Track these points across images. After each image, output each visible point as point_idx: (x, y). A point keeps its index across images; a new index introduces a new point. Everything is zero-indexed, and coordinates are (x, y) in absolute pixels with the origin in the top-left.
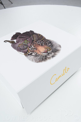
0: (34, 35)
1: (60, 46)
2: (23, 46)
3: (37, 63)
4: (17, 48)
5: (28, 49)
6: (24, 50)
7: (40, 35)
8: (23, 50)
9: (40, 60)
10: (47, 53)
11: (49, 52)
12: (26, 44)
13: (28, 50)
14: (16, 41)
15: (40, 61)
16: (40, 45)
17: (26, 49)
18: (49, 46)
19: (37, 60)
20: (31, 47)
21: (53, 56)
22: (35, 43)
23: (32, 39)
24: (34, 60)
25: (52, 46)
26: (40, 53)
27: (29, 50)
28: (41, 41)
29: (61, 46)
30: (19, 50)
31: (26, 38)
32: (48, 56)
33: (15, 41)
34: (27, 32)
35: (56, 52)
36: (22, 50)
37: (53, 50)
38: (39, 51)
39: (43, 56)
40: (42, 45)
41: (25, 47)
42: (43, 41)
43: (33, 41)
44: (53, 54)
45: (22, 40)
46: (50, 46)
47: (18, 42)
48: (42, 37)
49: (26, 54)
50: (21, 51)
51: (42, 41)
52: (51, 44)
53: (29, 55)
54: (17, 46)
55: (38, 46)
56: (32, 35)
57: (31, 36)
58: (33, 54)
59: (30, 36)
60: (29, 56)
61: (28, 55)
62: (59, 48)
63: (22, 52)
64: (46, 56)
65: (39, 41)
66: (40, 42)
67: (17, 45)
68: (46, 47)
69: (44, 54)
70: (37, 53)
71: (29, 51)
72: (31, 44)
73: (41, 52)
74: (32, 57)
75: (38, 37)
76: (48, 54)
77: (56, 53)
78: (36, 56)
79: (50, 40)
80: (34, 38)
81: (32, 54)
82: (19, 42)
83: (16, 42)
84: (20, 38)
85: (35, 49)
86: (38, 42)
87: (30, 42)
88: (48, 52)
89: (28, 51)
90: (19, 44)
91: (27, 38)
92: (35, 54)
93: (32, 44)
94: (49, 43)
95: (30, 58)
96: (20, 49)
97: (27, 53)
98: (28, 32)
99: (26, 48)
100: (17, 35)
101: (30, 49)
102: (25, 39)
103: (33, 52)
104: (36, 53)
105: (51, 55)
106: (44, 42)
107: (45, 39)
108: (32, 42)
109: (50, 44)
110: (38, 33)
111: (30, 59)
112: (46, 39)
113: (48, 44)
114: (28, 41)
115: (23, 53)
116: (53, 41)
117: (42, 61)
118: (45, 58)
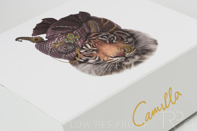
0: (90, 22)
1: (155, 42)
2: (66, 47)
3: (100, 77)
4: (51, 51)
6: (69, 53)
7: (105, 20)
8: (66, 54)
9: (106, 71)
10: (124, 58)
11: (127, 54)
12: (72, 42)
13: (79, 53)
14: (46, 38)
15: (107, 73)
16: (105, 41)
17: (72, 52)
18: (129, 43)
19: (100, 71)
20: (84, 47)
21: (136, 63)
22: (95, 39)
23: (87, 31)
24: (92, 71)
25: (136, 42)
26: (106, 58)
27: (81, 53)
28: (108, 33)
29: (158, 42)
30: (56, 54)
31: (70, 29)
32: (126, 63)
33: (43, 36)
34: (71, 15)
35: (144, 54)
36: (64, 55)
37: (137, 51)
38: (103, 54)
39: (115, 64)
40: (111, 42)
41: (70, 48)
42: (115, 33)
43: (89, 34)
44: (137, 58)
45: (62, 34)
46: (132, 42)
47: (50, 39)
48: (111, 24)
50: (60, 57)
51: (112, 33)
52: (134, 39)
53: (81, 62)
54: (50, 48)
55: (101, 45)
56: (86, 22)
57: (84, 24)
58: (91, 61)
59: (80, 25)
60: (82, 65)
61: (78, 63)
62: (152, 46)
63: (65, 59)
64: (120, 63)
65: (104, 34)
66: (108, 36)
67: (50, 45)
68: (121, 45)
69: (115, 59)
70: (99, 59)
72: (84, 41)
73: (108, 56)
74: (88, 66)
75: (102, 25)
76: (127, 58)
77: (145, 56)
79: (132, 31)
80: (90, 29)
81: (87, 60)
82: (53, 39)
83: (45, 39)
84: (54, 29)
85: (94, 50)
86: (102, 37)
87: (81, 37)
88: (126, 56)
89: (77, 56)
90: (55, 44)
91: (74, 30)
92: (94, 60)
93: (87, 42)
94: (129, 37)
95: (83, 68)
96: (59, 52)
97: (76, 60)
100: (47, 23)
101: (82, 51)
102: (69, 32)
103: (91, 57)
104: (97, 59)
105: (132, 61)
106: (115, 35)
107: (118, 28)
108: (86, 38)
109: (130, 40)
111: (83, 71)
112: (122, 28)
113: (127, 38)
114: (75, 35)
115: (68, 61)
116: (139, 32)
117: (111, 72)
118: (119, 67)
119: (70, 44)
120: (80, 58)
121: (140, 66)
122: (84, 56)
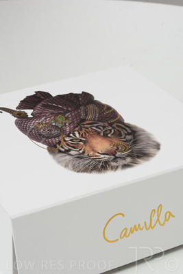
0: (91, 107)
1: (158, 147)
2: (50, 131)
3: (76, 173)
4: (31, 131)
5: (61, 138)
6: (51, 138)
7: (109, 108)
8: (48, 138)
9: (86, 168)
10: (113, 157)
11: (119, 153)
12: (60, 126)
13: (62, 141)
14: (32, 114)
16: (99, 133)
17: (55, 137)
18: (127, 141)
19: (79, 166)
20: (71, 135)
21: (125, 166)
22: (87, 128)
23: (83, 116)
24: (70, 165)
25: (135, 142)
26: (91, 153)
27: (65, 141)
28: (106, 124)
30: (36, 136)
31: (63, 110)
32: (113, 164)
33: (29, 112)
34: (71, 94)
35: (139, 157)
36: (44, 139)
37: (132, 152)
38: (91, 147)
39: (100, 162)
40: (105, 135)
41: (55, 132)
42: (114, 125)
43: (84, 120)
44: (129, 160)
46: (130, 140)
48: (114, 114)
49: (53, 148)
50: (39, 141)
51: (111, 125)
52: (134, 137)
53: (60, 152)
54: (32, 127)
55: (92, 136)
56: (85, 105)
57: (82, 108)
58: (73, 152)
59: (78, 108)
60: (61, 154)
61: (57, 151)
62: (151, 150)
63: (44, 143)
64: (106, 162)
65: (101, 124)
66: (104, 127)
67: (32, 125)
68: (116, 141)
69: (102, 156)
70: (84, 153)
71: (63, 143)
72: (74, 128)
73: (96, 152)
74: (68, 157)
75: (103, 113)
76: (116, 158)
77: (139, 160)
78: (79, 157)
79: (136, 127)
80: (86, 115)
81: (69, 150)
82: (40, 117)
83: (30, 116)
84: (45, 106)
85: (81, 141)
86: (97, 127)
87: (73, 122)
88: (117, 155)
89: (59, 143)
90: (39, 123)
91: (68, 111)
92: (77, 153)
93: (77, 129)
94: (129, 134)
96: (40, 135)
97: (56, 147)
98: (76, 96)
99: (58, 136)
100: (39, 98)
101: (67, 139)
102: (61, 113)
103: (75, 148)
104: (81, 152)
105: (121, 162)
106: (113, 128)
107: (121, 121)
108: (78, 124)
109: (129, 137)
110: (104, 101)
111: (59, 162)
112: (125, 122)
113: (126, 135)
114: (67, 118)
115: (46, 147)
116: (143, 131)
117: (92, 170)
118: (102, 167)
119: (56, 127)
120: (62, 147)
121: (128, 170)
122: (68, 145)
